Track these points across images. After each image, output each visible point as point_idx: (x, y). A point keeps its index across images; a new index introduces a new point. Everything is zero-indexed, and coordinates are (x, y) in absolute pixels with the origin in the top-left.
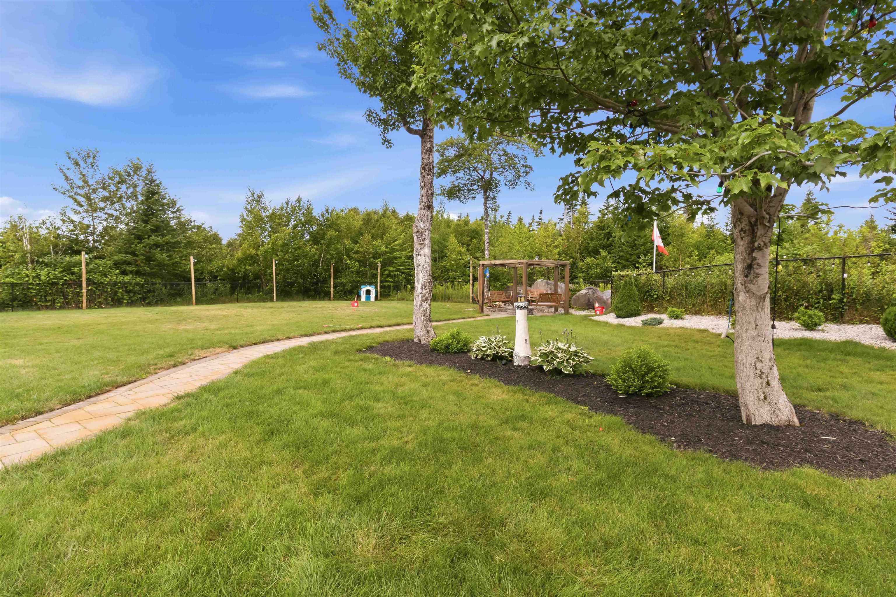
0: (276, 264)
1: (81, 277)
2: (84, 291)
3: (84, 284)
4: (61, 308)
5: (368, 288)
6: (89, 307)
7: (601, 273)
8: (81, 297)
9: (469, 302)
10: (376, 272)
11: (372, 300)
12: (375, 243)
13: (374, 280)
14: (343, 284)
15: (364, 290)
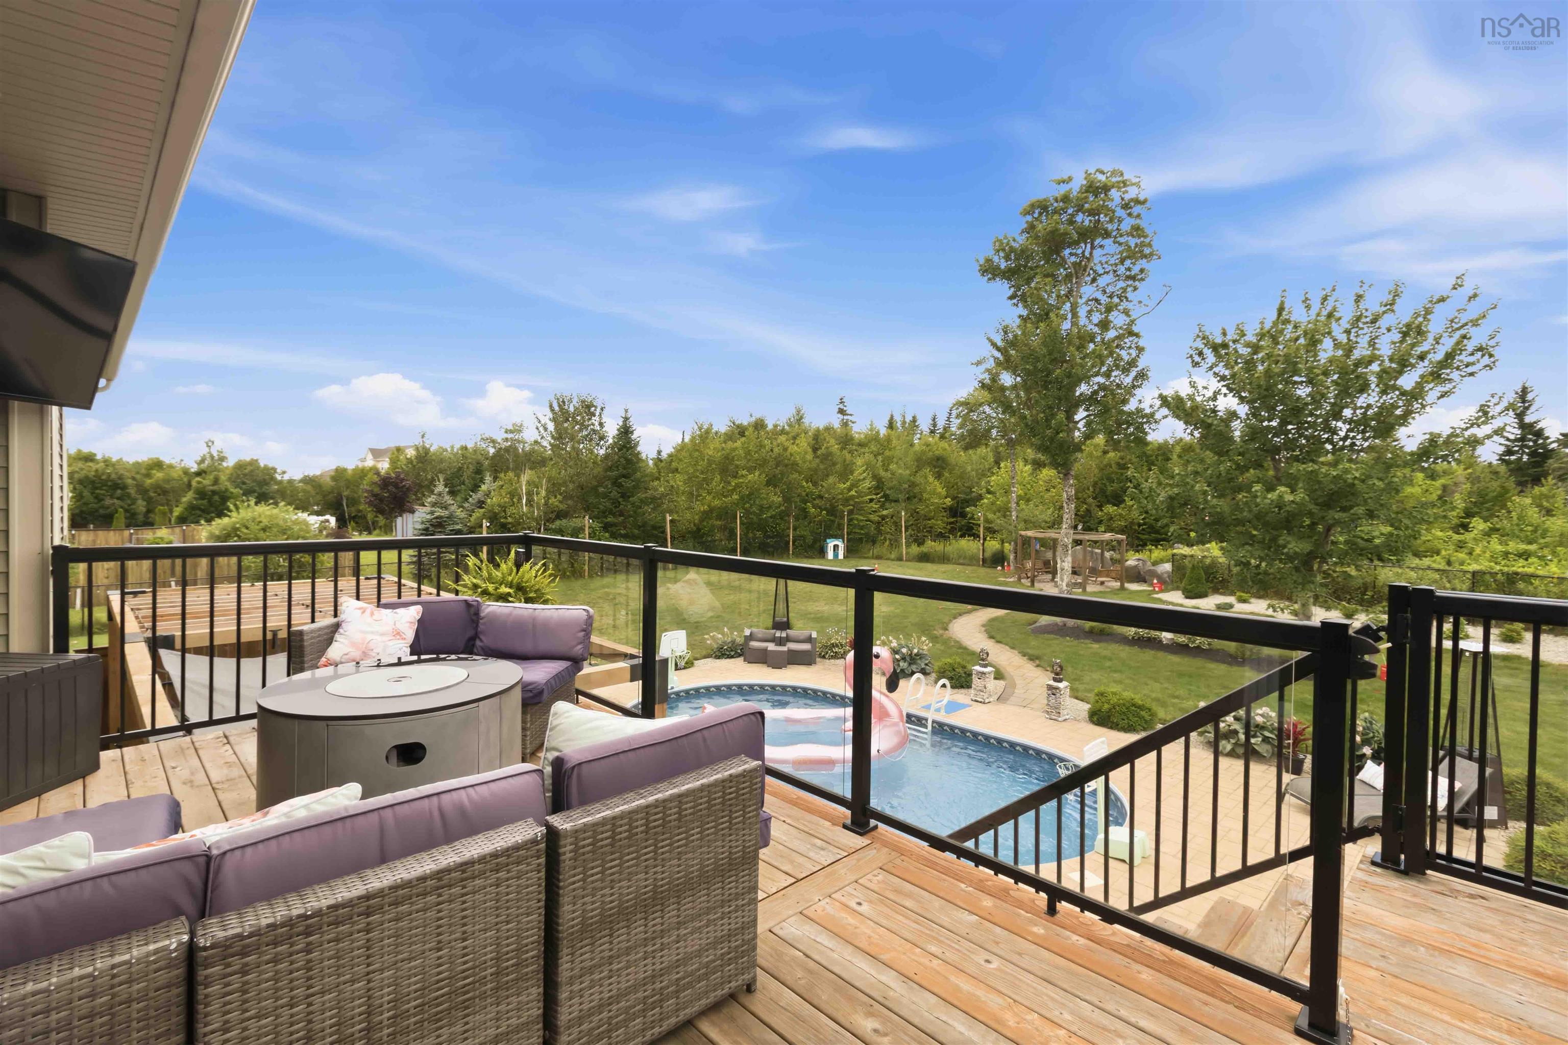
0: (741, 517)
4: (569, 577)
5: (836, 542)
6: (591, 576)
7: (1126, 527)
8: (584, 565)
9: (979, 566)
10: (841, 521)
11: (841, 556)
12: (842, 486)
13: (839, 533)
14: (803, 537)
15: (831, 543)
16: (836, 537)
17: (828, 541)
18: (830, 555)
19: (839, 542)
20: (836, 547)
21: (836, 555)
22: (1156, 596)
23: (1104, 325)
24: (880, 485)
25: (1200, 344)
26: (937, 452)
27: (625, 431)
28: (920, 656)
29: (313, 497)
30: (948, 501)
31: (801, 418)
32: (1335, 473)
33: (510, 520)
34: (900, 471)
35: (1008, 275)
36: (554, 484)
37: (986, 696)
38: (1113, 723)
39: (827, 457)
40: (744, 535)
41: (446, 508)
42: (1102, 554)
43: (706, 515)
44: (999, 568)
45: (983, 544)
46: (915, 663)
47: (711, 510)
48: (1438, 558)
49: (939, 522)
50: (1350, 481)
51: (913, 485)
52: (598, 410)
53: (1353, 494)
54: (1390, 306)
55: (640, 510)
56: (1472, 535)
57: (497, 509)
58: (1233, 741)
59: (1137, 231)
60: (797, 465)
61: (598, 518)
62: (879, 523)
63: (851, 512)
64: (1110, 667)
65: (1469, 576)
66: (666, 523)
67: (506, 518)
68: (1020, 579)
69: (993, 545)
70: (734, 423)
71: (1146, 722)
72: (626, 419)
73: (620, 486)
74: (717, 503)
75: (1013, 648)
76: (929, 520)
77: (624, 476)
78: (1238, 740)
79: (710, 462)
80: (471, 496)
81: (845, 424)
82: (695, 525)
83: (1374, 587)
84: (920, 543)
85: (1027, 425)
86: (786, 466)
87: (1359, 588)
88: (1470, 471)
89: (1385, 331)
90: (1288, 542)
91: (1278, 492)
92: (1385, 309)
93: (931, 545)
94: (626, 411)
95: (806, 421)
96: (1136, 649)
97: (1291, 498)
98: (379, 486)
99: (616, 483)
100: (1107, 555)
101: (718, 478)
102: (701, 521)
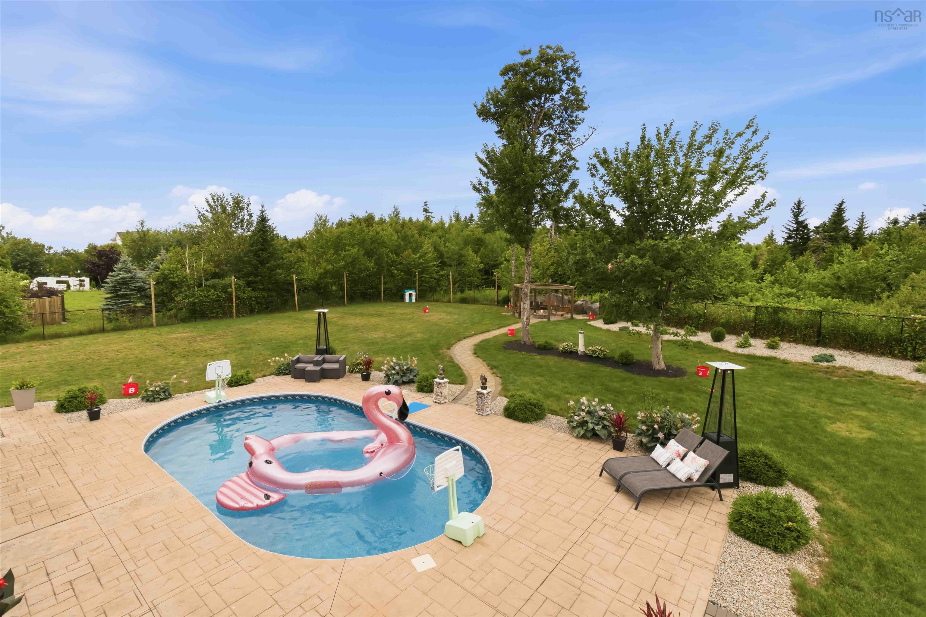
0: (346, 276)
1: (231, 294)
2: (234, 305)
3: (234, 300)
4: (221, 317)
5: (410, 292)
6: (237, 316)
8: (233, 309)
9: (495, 305)
10: (415, 279)
11: (414, 300)
12: (414, 256)
13: (413, 285)
14: (390, 289)
15: (407, 294)
16: (410, 289)
17: (406, 291)
18: (407, 300)
19: (413, 292)
20: (410, 295)
21: (410, 299)
22: (589, 323)
23: (553, 152)
24: (441, 255)
25: (595, 161)
26: (478, 236)
27: (263, 220)
28: (410, 370)
29: (72, 264)
30: (481, 266)
31: (398, 214)
32: (666, 246)
33: (176, 279)
34: (453, 247)
35: (496, 117)
36: (211, 255)
37: (442, 398)
38: (516, 416)
39: (405, 238)
40: (350, 289)
41: (130, 272)
42: (563, 297)
43: (323, 276)
44: (506, 306)
45: (497, 292)
46: (404, 376)
47: (326, 272)
48: (746, 297)
49: (476, 279)
50: (676, 251)
51: (461, 256)
52: (246, 206)
53: (679, 260)
54: (709, 138)
55: (273, 272)
56: (764, 284)
57: (166, 272)
58: (585, 428)
59: (574, 90)
60: (385, 243)
61: (244, 278)
62: (439, 279)
63: (420, 273)
64: (538, 373)
65: (754, 309)
66: (293, 280)
67: (173, 278)
68: (514, 313)
69: (504, 292)
70: (353, 217)
71: (537, 415)
72: (263, 212)
73: (259, 256)
74: (330, 267)
75: (484, 361)
76: (470, 277)
77: (262, 250)
78: (588, 428)
79: (327, 241)
80: (150, 263)
81: (428, 218)
82: (315, 282)
83: (705, 316)
84: (462, 291)
85: (500, 216)
86: (379, 243)
87: (697, 317)
88: (769, 247)
89: (706, 155)
90: (640, 291)
91: (630, 258)
92: (705, 140)
93: (469, 293)
94: (263, 206)
95: (401, 216)
96: (562, 359)
97: (640, 262)
98: (97, 257)
99: (256, 255)
100: (566, 297)
101: (332, 252)
102: (320, 278)
